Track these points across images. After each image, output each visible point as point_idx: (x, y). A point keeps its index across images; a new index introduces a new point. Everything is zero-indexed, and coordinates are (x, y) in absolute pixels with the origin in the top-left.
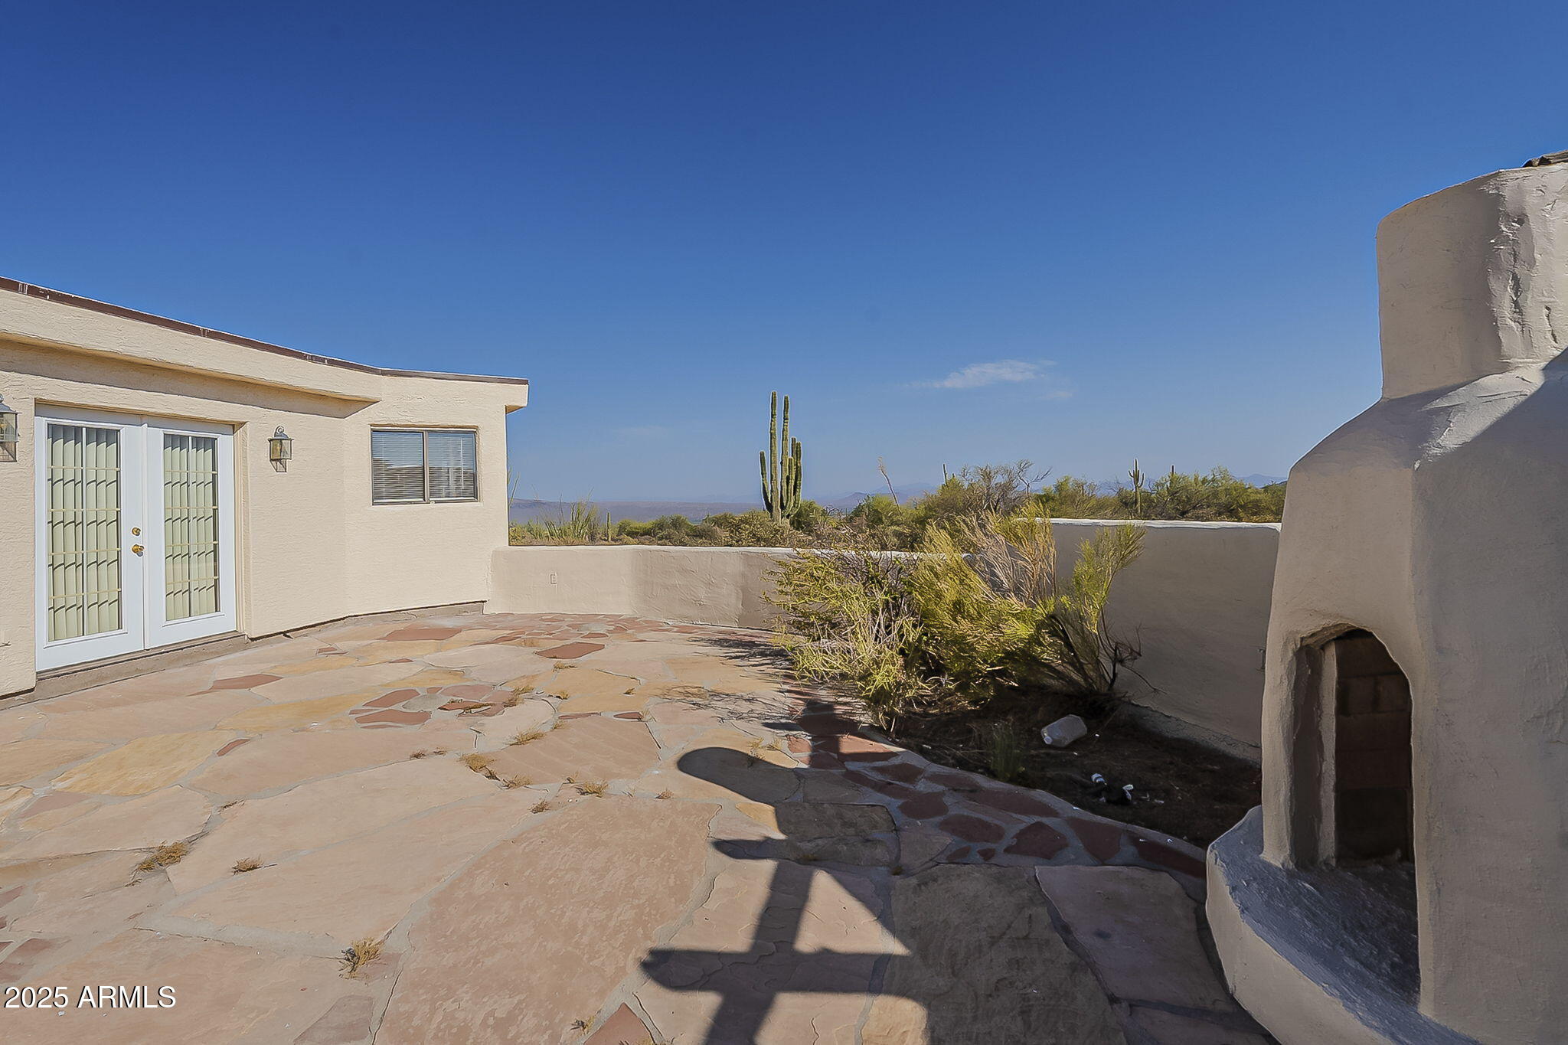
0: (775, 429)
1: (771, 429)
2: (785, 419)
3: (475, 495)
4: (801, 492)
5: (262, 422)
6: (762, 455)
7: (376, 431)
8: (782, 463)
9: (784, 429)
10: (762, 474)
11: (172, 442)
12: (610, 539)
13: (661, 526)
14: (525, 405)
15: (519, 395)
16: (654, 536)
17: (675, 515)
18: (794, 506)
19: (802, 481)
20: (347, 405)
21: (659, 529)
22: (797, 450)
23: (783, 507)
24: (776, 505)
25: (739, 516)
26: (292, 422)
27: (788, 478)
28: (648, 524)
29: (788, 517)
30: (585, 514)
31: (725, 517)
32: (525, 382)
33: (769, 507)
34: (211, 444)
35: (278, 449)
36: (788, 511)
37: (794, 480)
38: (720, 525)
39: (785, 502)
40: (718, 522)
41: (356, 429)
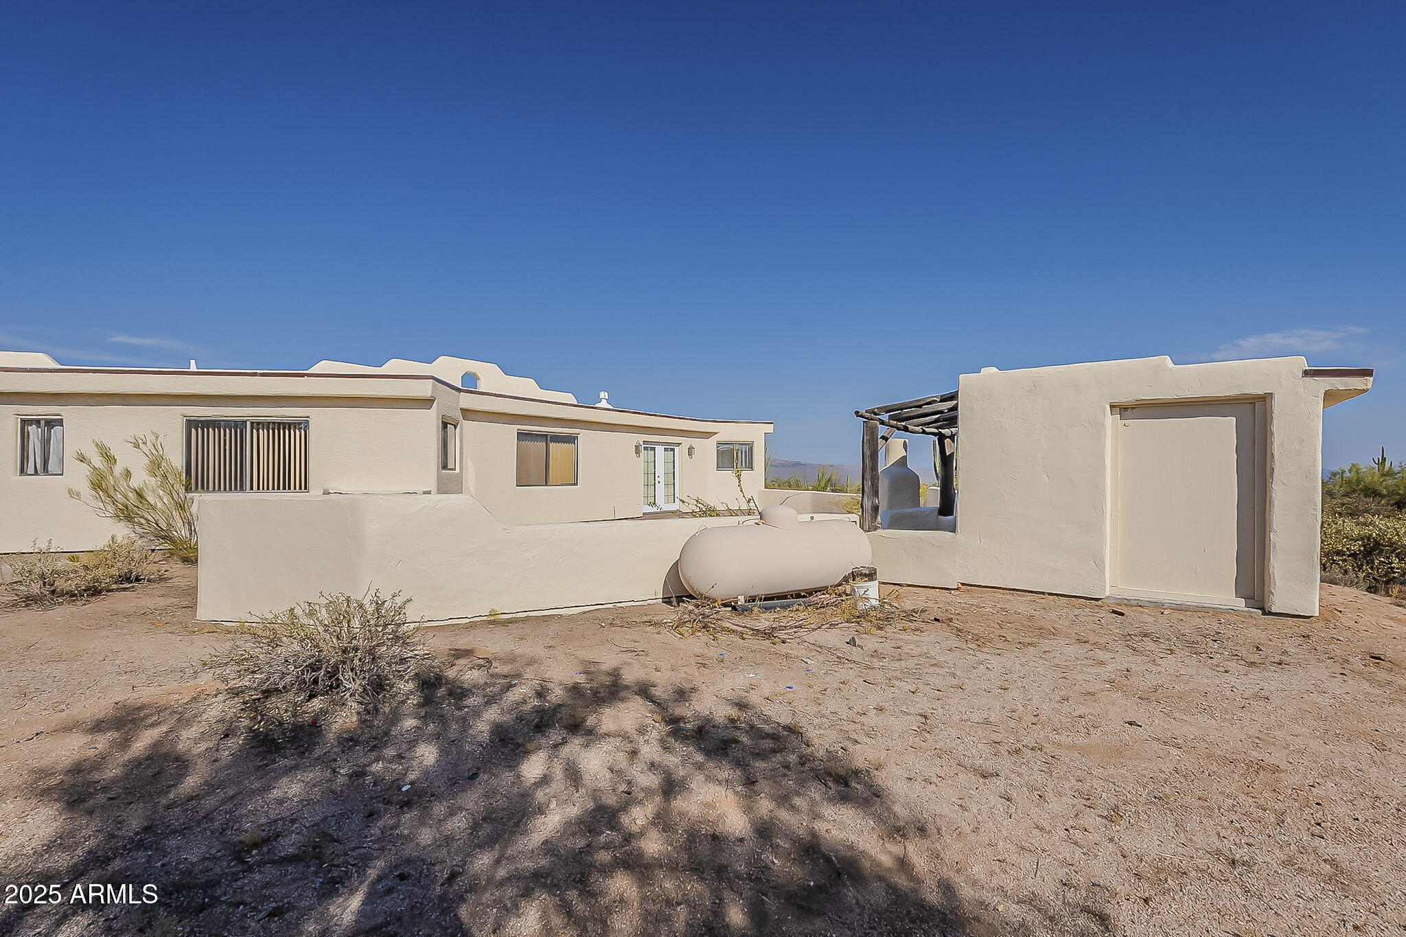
3: (752, 468)
5: (686, 442)
7: (719, 443)
11: (666, 450)
14: (772, 432)
15: (770, 428)
20: (708, 435)
26: (695, 442)
30: (827, 477)
32: (772, 423)
34: (673, 450)
35: (691, 450)
41: (712, 442)
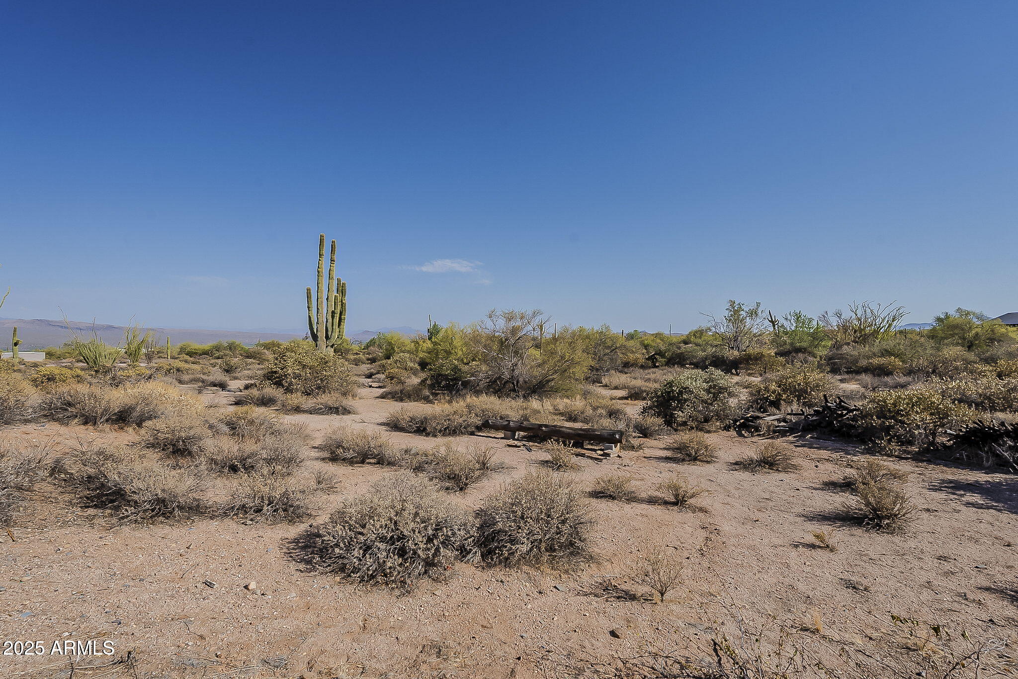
0: (322, 268)
1: (318, 268)
2: (332, 260)
4: (345, 325)
6: (309, 291)
8: (327, 299)
9: (330, 269)
10: (308, 307)
12: (169, 357)
13: (218, 348)
16: (212, 356)
17: (231, 340)
18: (338, 337)
19: (347, 316)
21: (217, 350)
22: (342, 289)
23: (327, 337)
24: (321, 335)
25: (285, 344)
27: (333, 312)
28: (206, 346)
29: (332, 346)
31: (273, 344)
33: (315, 337)
36: (333, 341)
37: (339, 315)
38: (268, 349)
39: (330, 333)
40: (267, 346)
